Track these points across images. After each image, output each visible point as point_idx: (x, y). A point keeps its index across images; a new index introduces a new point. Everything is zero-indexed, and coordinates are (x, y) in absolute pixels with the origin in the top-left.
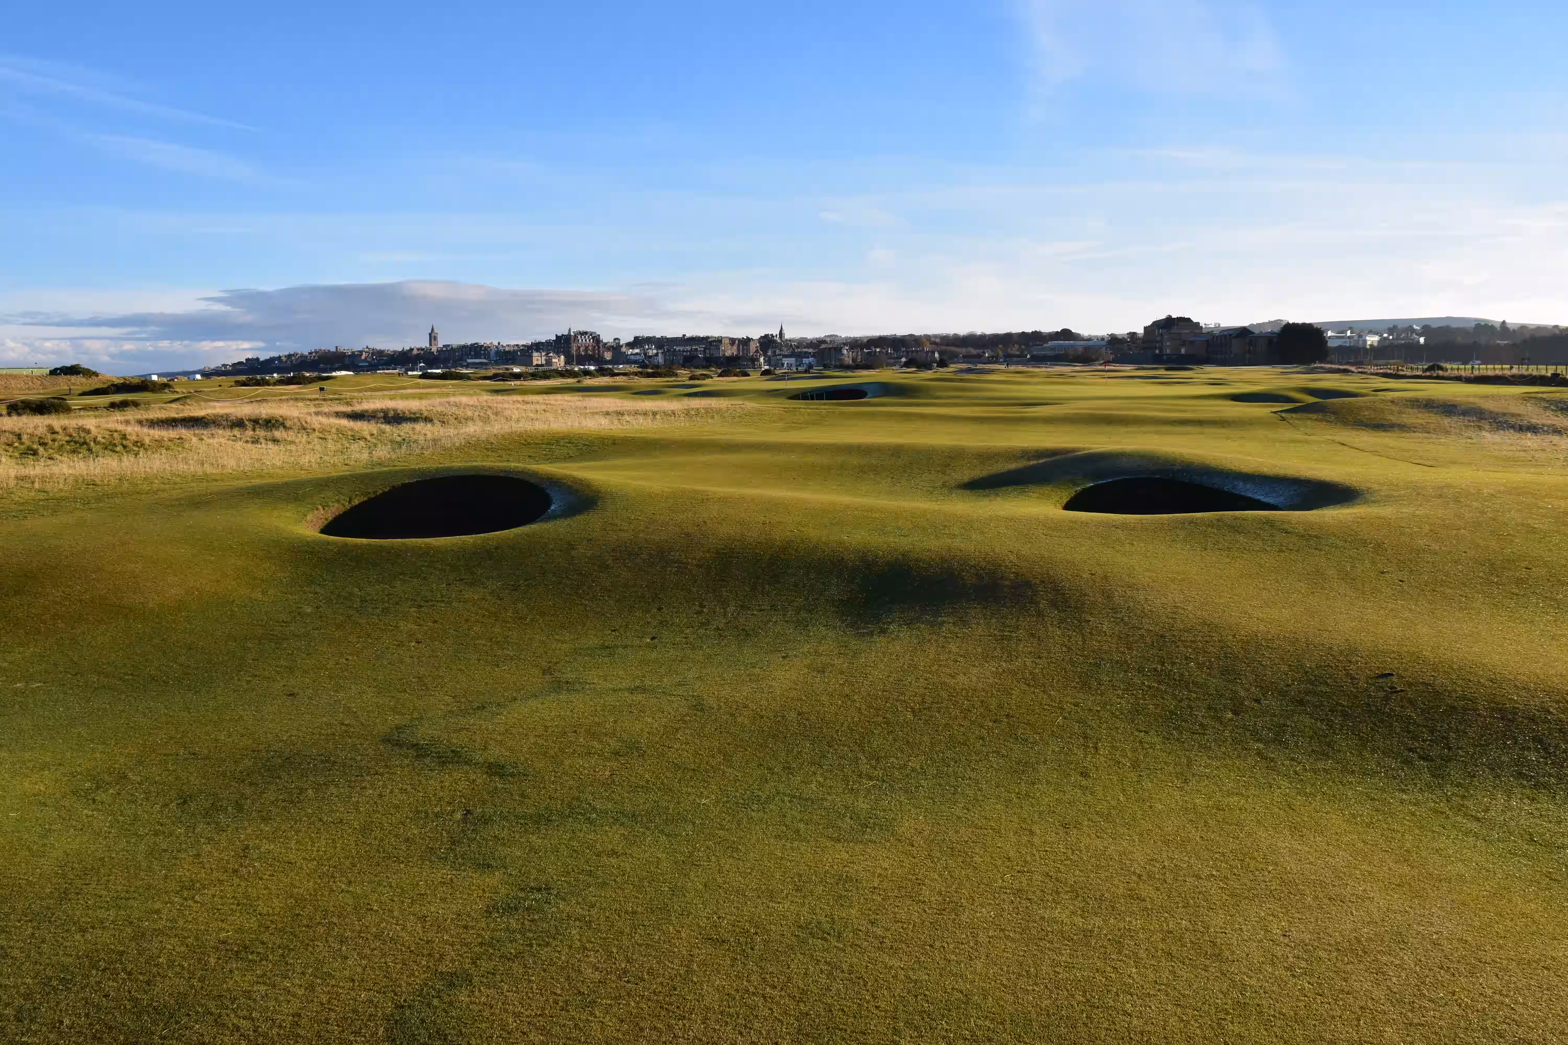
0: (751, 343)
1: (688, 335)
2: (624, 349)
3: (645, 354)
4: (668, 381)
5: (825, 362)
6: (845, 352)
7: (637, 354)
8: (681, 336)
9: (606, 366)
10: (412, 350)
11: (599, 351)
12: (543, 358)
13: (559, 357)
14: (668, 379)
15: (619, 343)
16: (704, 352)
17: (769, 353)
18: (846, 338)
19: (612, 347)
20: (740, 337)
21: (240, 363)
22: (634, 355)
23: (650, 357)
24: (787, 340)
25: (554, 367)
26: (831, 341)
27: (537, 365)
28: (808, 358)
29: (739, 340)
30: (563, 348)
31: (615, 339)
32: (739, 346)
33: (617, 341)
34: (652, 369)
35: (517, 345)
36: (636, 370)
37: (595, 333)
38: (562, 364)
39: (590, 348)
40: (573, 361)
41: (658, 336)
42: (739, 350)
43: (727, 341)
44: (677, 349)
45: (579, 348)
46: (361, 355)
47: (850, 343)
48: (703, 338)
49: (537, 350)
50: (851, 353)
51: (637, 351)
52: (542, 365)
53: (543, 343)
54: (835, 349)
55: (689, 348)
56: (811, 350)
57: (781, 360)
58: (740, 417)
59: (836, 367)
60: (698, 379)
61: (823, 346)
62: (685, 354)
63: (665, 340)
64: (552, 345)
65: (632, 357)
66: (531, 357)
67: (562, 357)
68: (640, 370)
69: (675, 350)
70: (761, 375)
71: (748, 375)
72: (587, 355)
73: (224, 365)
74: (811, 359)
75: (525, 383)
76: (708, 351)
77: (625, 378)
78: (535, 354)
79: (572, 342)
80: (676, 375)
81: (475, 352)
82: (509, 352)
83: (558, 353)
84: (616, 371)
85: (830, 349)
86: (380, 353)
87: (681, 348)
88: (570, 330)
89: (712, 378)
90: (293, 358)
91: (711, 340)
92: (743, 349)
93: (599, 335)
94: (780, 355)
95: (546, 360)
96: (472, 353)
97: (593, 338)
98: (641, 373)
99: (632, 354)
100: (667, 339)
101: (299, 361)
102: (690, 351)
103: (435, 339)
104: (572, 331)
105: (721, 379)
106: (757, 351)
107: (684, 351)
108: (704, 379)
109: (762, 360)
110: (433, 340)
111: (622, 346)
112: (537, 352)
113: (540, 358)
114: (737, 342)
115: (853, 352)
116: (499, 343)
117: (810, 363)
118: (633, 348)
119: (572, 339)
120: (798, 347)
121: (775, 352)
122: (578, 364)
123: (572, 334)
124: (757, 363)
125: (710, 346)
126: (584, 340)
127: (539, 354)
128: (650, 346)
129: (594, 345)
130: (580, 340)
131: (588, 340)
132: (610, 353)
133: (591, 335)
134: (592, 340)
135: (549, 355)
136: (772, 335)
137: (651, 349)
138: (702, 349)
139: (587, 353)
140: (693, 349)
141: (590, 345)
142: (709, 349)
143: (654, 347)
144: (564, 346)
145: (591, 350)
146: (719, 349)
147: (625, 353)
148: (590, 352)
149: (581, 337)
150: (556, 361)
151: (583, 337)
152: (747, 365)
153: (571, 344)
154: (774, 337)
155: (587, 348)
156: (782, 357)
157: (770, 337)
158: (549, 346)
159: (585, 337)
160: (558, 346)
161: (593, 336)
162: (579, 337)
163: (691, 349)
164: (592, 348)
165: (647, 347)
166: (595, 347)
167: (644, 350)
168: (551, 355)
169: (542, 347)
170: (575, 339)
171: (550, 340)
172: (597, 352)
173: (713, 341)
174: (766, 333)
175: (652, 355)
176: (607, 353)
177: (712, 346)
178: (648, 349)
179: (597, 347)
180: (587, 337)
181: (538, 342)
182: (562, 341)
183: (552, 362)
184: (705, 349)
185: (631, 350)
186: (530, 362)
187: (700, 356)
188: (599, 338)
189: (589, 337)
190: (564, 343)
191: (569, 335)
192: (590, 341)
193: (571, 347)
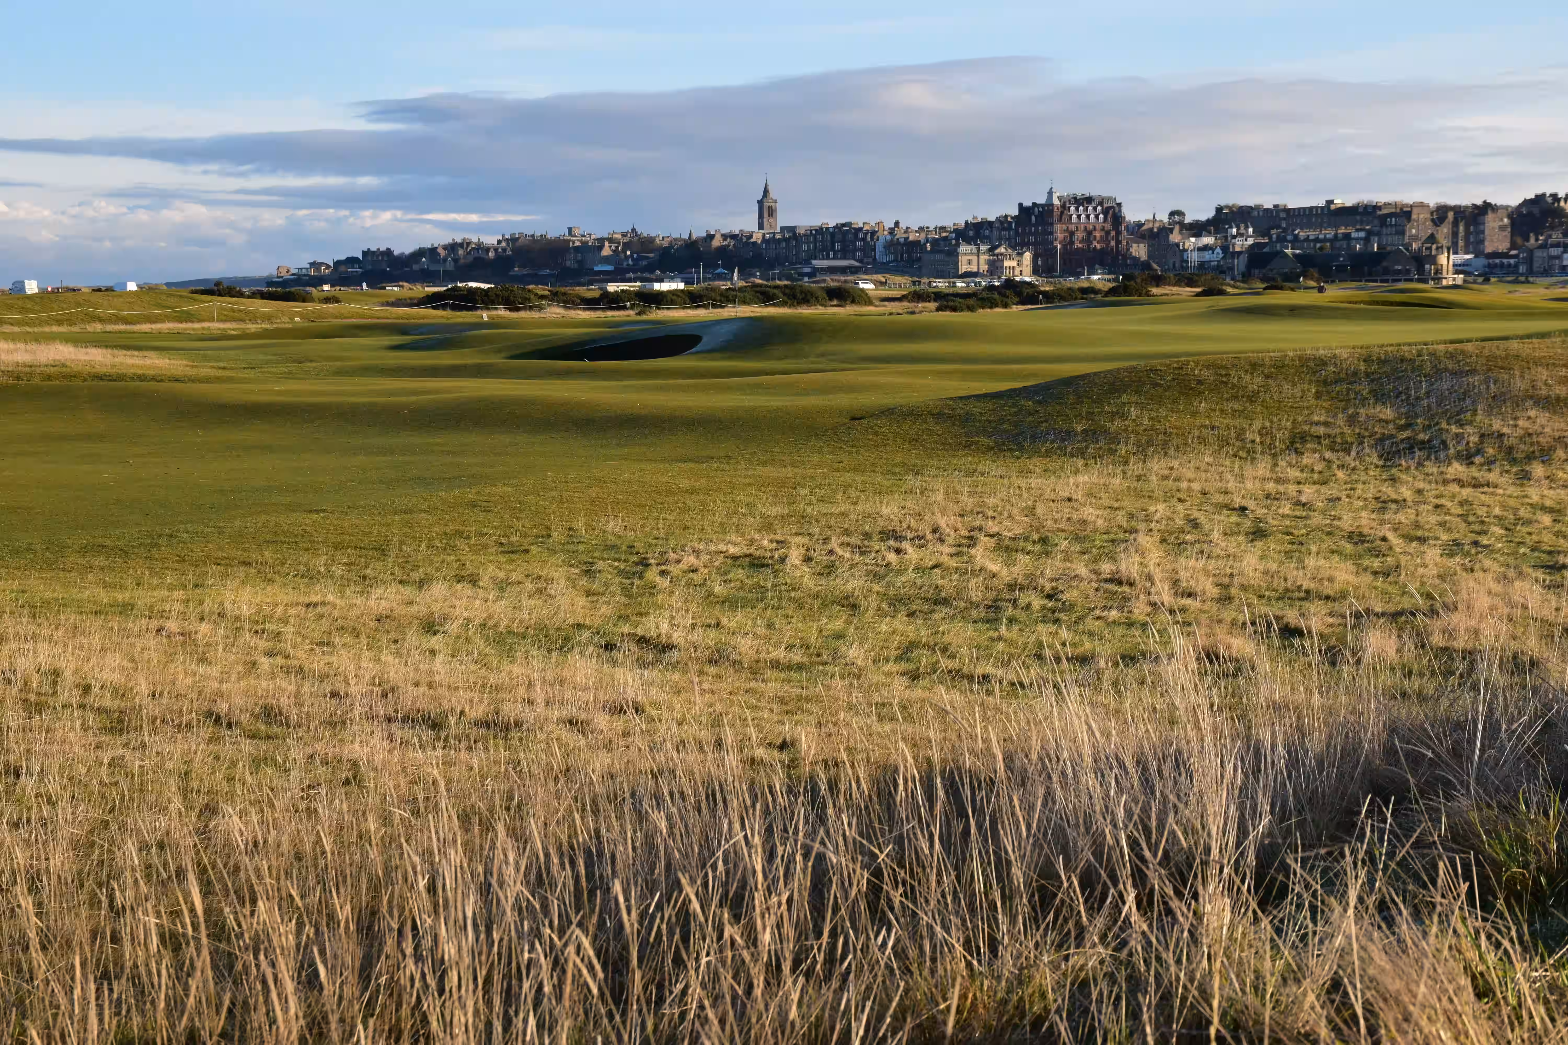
0: (1490, 216)
1: (1341, 200)
2: (1180, 237)
3: (1226, 249)
7: (1205, 248)
8: (1322, 203)
10: (710, 237)
11: (1118, 242)
12: (984, 258)
13: (1020, 254)
16: (1367, 239)
19: (1150, 231)
20: (1467, 202)
21: (351, 261)
22: (1200, 249)
23: (1236, 255)
25: (1006, 279)
27: (969, 274)
29: (1461, 209)
30: (1035, 234)
31: (1172, 214)
32: (1455, 223)
33: (1177, 218)
35: (943, 229)
37: (1109, 199)
38: (1026, 272)
39: (1098, 234)
40: (1052, 264)
42: (1455, 234)
43: (1426, 215)
44: (1303, 235)
45: (1072, 234)
46: (601, 248)
49: (968, 241)
51: (1207, 240)
52: (979, 275)
53: (990, 224)
55: (1331, 233)
57: (1559, 257)
62: (1317, 245)
63: (1283, 215)
64: (1009, 229)
65: (1194, 259)
66: (953, 254)
67: (1028, 256)
69: (1296, 236)
72: (1089, 249)
73: (314, 264)
76: (1375, 240)
78: (964, 248)
79: (1055, 218)
81: (843, 241)
83: (1018, 246)
86: (647, 243)
87: (1312, 234)
88: (1050, 193)
90: (461, 252)
91: (1385, 211)
93: (1119, 205)
95: (989, 262)
96: (837, 246)
97: (1105, 212)
99: (1191, 249)
100: (1287, 211)
101: (470, 259)
102: (1331, 241)
103: (772, 212)
104: (1055, 196)
107: (1317, 240)
110: (766, 215)
111: (1171, 230)
112: (969, 243)
113: (975, 258)
114: (1451, 215)
116: (897, 224)
118: (1202, 235)
119: (1056, 213)
122: (1064, 271)
123: (1056, 202)
124: (1427, 266)
125: (1381, 226)
126: (1083, 216)
127: (973, 248)
128: (1242, 230)
129: (1108, 226)
130: (1074, 216)
131: (1092, 216)
132: (1142, 245)
133: (1101, 203)
134: (1101, 216)
135: (997, 251)
136: (1554, 196)
137: (1242, 235)
138: (1362, 234)
139: (1089, 246)
140: (1340, 236)
141: (1098, 227)
142: (1379, 234)
143: (1251, 230)
144: (1037, 230)
145: (1098, 238)
146: (1402, 233)
147: (1178, 245)
148: (1095, 243)
149: (1077, 209)
150: (1014, 263)
151: (1081, 208)
152: (1399, 272)
153: (1052, 224)
154: (1559, 200)
155: (1089, 233)
156: (1561, 249)
157: (1550, 200)
158: (1004, 229)
159: (1086, 209)
160: (1024, 230)
161: (1105, 205)
162: (1072, 208)
163: (1336, 235)
164: (1103, 233)
165: (1234, 231)
166: (1108, 233)
167: (1226, 238)
168: (1002, 250)
169: (987, 233)
170: (1062, 213)
171: (1006, 216)
172: (1113, 243)
173: (1391, 215)
174: (1540, 192)
175: (1238, 249)
176: (1135, 245)
177: (1387, 226)
178: (1234, 237)
179: (1113, 233)
180: (1090, 208)
181: (980, 220)
182: (1033, 218)
183: (1002, 267)
184: (1370, 233)
185: (1193, 239)
186: (951, 266)
187: (1289, 251)
188: (1120, 211)
189: (1095, 209)
190: (1036, 225)
191: (1049, 205)
192: (1097, 217)
193: (1051, 233)
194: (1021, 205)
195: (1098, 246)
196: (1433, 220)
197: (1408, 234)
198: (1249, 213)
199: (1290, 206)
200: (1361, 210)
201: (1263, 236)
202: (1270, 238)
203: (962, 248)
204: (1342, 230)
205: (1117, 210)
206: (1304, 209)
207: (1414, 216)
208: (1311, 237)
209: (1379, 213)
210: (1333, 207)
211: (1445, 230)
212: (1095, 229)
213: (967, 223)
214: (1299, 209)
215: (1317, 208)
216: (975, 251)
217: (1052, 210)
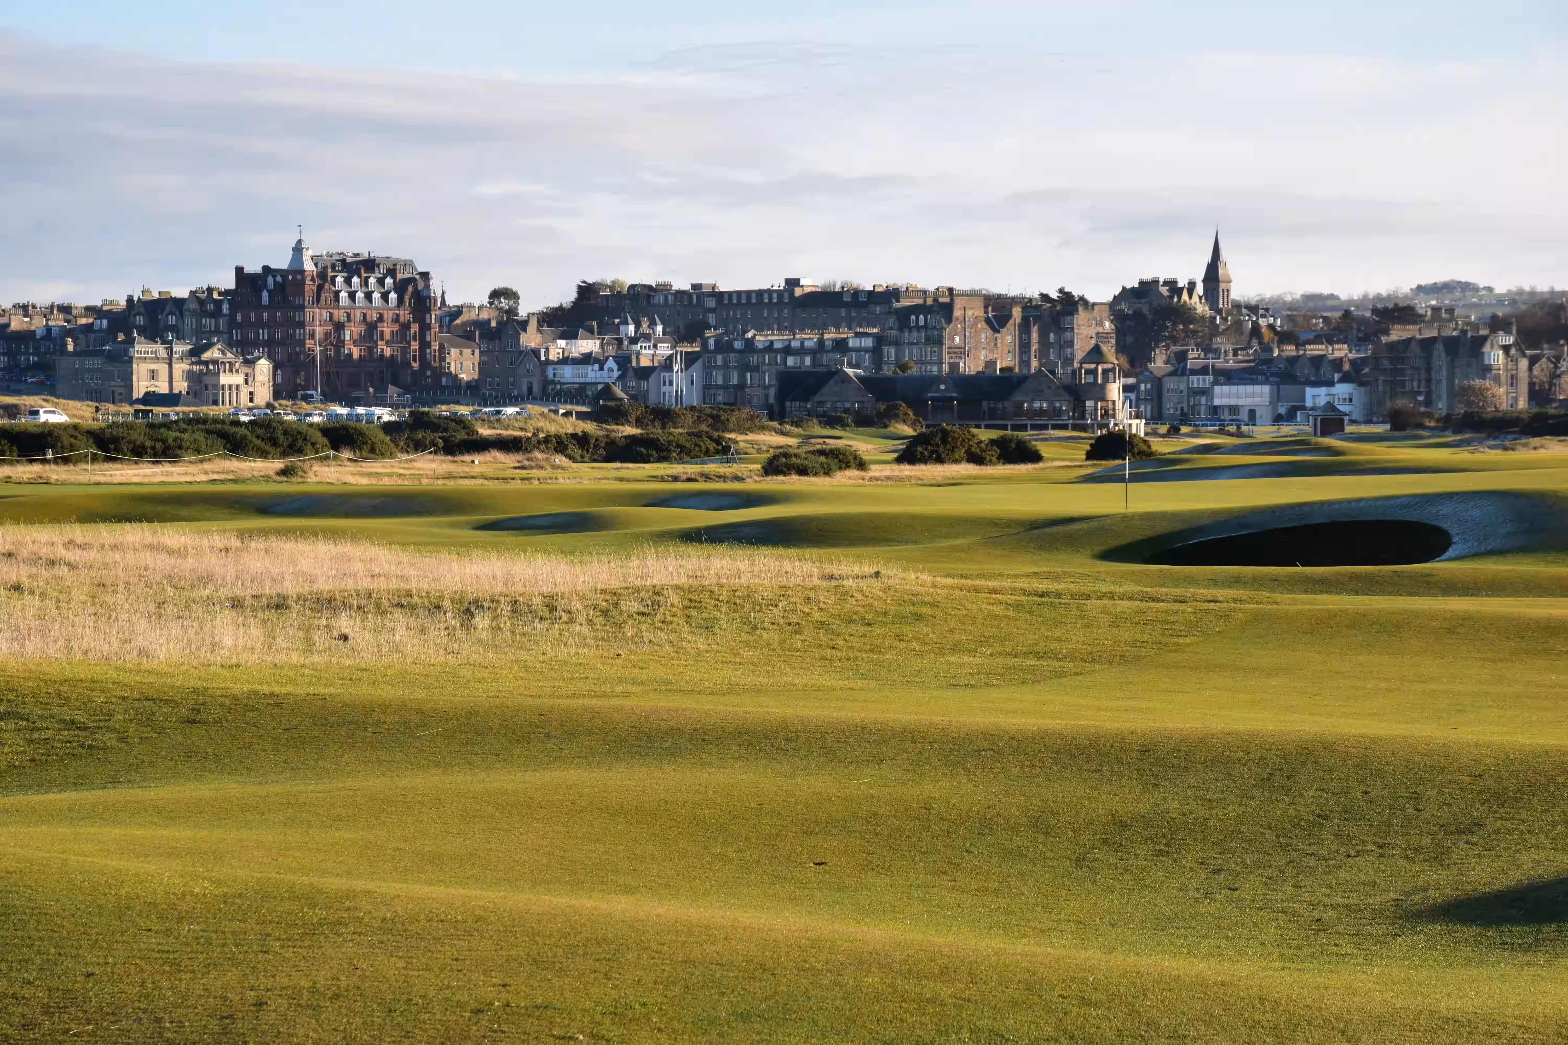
0: (1081, 318)
1: (811, 282)
2: (531, 339)
3: (623, 361)
4: (675, 479)
5: (1402, 403)
6: (1496, 357)
7: (587, 359)
8: (779, 284)
9: (444, 410)
11: (425, 345)
12: (181, 368)
13: (250, 363)
14: (676, 469)
15: (512, 312)
16: (876, 352)
17: (1159, 362)
18: (1514, 297)
19: (482, 325)
20: (1033, 292)
22: (576, 362)
23: (645, 373)
24: (1237, 306)
25: (223, 410)
26: (1436, 310)
27: (151, 398)
28: (1330, 384)
29: (1027, 305)
30: (271, 325)
31: (496, 294)
32: (1025, 328)
33: (504, 303)
34: (639, 423)
35: (65, 309)
36: (571, 426)
37: (408, 264)
38: (264, 395)
39: (387, 329)
40: (310, 384)
41: (681, 284)
42: (1024, 346)
43: (976, 311)
44: (761, 340)
45: (339, 327)
47: (1520, 318)
48: (873, 297)
49: (153, 333)
50: (1524, 363)
51: (586, 345)
52: (171, 399)
53: (179, 303)
54: (1453, 346)
55: (810, 338)
56: (1340, 351)
57: (1205, 392)
58: (820, 625)
59: (1449, 423)
60: (802, 471)
61: (1397, 333)
62: (791, 361)
63: (711, 303)
64: (216, 313)
65: (568, 373)
66: (124, 359)
67: (264, 366)
68: (590, 427)
69: (750, 342)
70: (1090, 456)
71: (1035, 457)
72: (370, 356)
74: (1342, 389)
75: (57, 473)
76: (890, 352)
77: (507, 460)
78: (142, 348)
79: (308, 299)
80: (724, 451)
82: (27, 336)
83: (244, 349)
84: (485, 432)
85: (1428, 344)
87: (778, 339)
88: (298, 249)
89: (862, 465)
91: (905, 303)
92: (1044, 344)
93: (425, 276)
94: (1204, 371)
95: (191, 376)
97: (401, 287)
98: (582, 440)
99: (565, 361)
100: (719, 296)
102: (813, 352)
104: (307, 255)
105: (906, 470)
106: (1096, 354)
107: (787, 350)
108: (827, 473)
109: (1114, 391)
111: (524, 325)
112: (152, 339)
113: (163, 368)
114: (1017, 312)
115: (1533, 361)
117: (1330, 406)
118: (570, 335)
119: (310, 287)
120: (1284, 337)
121: (1182, 357)
122: (330, 396)
123: (309, 266)
124: (1089, 404)
125: (901, 330)
126: (360, 295)
127: (160, 349)
128: (645, 327)
129: (405, 315)
130: (343, 295)
131: (376, 295)
132: (467, 352)
133: (392, 272)
134: (393, 296)
135: (206, 356)
136: (1172, 284)
137: (647, 337)
138: (868, 342)
139: (370, 350)
140: (828, 343)
141: (388, 315)
142: (897, 343)
143: (659, 328)
144: (272, 317)
145: (388, 336)
146: (940, 342)
147: (536, 353)
148: (381, 345)
149: (348, 281)
150: (237, 379)
151: (355, 280)
152: (1041, 413)
153: (302, 308)
154: (1179, 291)
155: (371, 328)
156: (1210, 378)
157: (1164, 290)
158: (205, 314)
159: (366, 282)
160: (246, 317)
161: (399, 276)
162: (339, 280)
163: (821, 342)
164: (396, 328)
165: (631, 329)
166: (405, 327)
167: (620, 341)
168: (214, 353)
169: (172, 320)
170: (320, 288)
171: (210, 290)
172: (415, 346)
173: (915, 310)
174: (1148, 276)
175: (645, 362)
176: (454, 352)
177: (910, 329)
178: (634, 341)
179: (415, 328)
180: (372, 280)
181: (156, 295)
182: (265, 295)
183: (216, 386)
184: (880, 340)
185: (562, 343)
186: (118, 382)
187: (849, 371)
188: (427, 287)
189: (381, 282)
190: (273, 306)
191: (296, 271)
192: (385, 296)
193: (302, 325)
194: (239, 270)
195: (388, 352)
196: (988, 321)
197: (947, 343)
198: (649, 297)
199: (723, 287)
200: (847, 299)
201: (691, 340)
202: (704, 345)
203: (138, 348)
204: (830, 335)
205: (421, 285)
206: (749, 293)
207: (957, 313)
208: (777, 345)
209: (896, 305)
210: (798, 292)
211: (1009, 339)
212: (381, 319)
213: (130, 300)
214: (739, 293)
215: (770, 292)
216: (163, 354)
217: (303, 283)
